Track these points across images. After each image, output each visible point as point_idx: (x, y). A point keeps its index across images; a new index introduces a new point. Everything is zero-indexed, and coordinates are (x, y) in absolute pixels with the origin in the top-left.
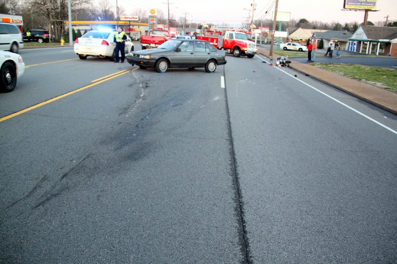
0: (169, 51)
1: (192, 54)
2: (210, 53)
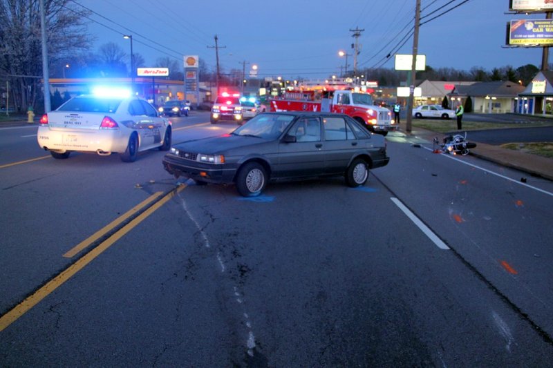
0: (268, 143)
1: (318, 146)
2: (355, 141)
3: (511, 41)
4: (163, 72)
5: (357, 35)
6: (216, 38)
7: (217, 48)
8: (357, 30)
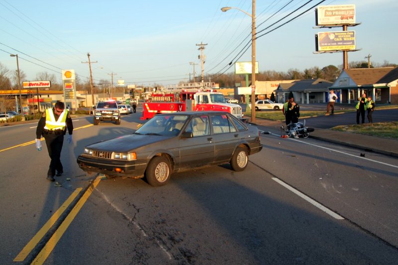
2: (236, 133)
3: (320, 48)
4: (46, 84)
5: (203, 48)
6: (89, 55)
7: (90, 64)
8: (202, 45)
